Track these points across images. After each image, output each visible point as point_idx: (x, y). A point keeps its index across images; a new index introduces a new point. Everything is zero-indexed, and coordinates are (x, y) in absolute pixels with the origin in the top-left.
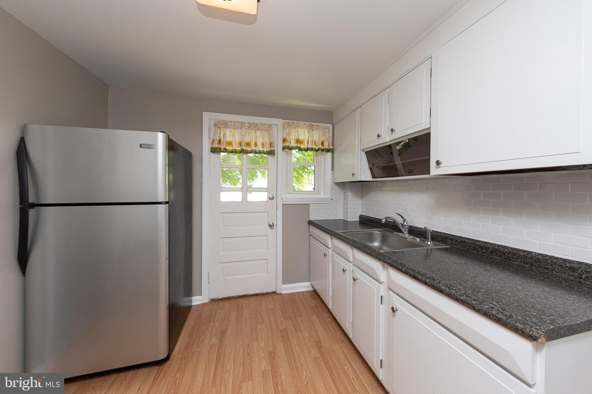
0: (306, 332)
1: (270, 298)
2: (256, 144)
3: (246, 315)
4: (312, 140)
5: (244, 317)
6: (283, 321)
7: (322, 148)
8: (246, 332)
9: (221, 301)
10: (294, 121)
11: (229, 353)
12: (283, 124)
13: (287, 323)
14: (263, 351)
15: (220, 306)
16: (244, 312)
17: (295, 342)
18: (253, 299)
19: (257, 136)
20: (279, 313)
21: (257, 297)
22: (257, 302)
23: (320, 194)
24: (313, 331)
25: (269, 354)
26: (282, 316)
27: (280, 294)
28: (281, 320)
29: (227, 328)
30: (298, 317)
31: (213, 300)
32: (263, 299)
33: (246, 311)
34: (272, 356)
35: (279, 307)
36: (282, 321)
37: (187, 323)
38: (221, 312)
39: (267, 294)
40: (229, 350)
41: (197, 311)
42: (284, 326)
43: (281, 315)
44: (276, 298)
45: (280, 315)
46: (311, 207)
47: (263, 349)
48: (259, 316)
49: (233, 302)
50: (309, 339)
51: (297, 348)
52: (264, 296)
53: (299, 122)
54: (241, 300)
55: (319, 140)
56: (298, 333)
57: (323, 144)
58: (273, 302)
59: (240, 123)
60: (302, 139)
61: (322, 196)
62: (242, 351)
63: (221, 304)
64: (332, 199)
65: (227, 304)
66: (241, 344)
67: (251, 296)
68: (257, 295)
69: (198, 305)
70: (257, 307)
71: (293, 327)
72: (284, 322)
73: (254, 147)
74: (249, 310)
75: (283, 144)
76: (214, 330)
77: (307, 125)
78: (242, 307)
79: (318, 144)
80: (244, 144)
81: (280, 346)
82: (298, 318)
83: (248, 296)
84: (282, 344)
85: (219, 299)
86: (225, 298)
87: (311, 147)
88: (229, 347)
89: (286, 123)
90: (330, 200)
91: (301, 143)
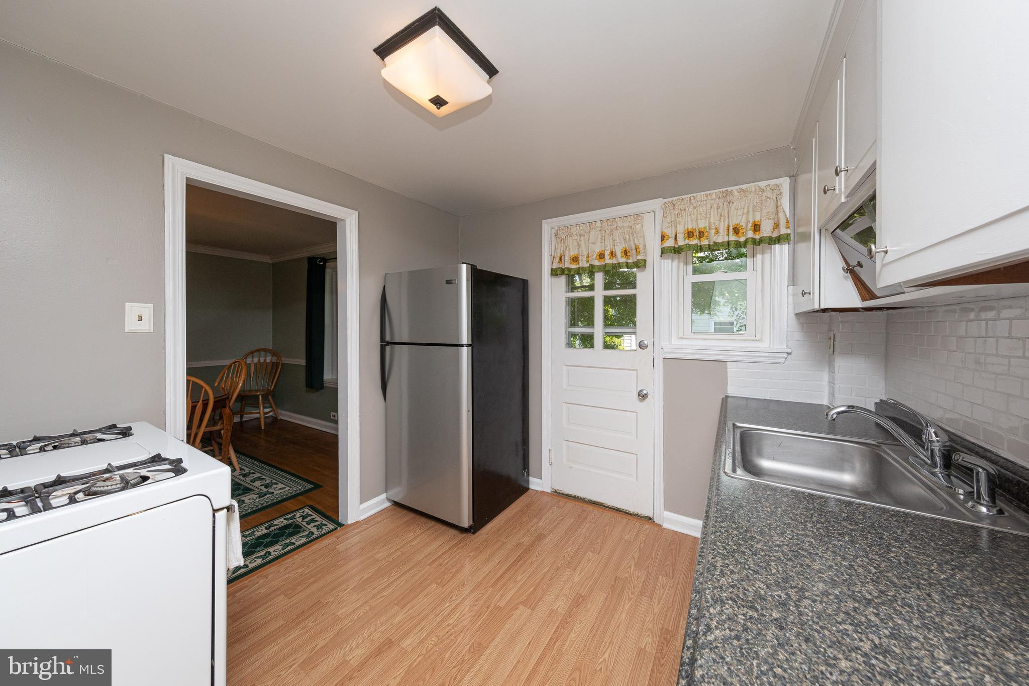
0: (658, 604)
1: (638, 524)
2: (613, 254)
3: (584, 530)
4: (726, 226)
5: (579, 532)
6: (633, 567)
7: (758, 237)
8: (568, 551)
9: (564, 498)
10: (683, 197)
11: (532, 563)
12: (663, 206)
13: (637, 572)
14: (571, 587)
15: (560, 503)
16: (584, 524)
17: (627, 607)
18: (608, 514)
19: (615, 239)
20: (635, 552)
21: (616, 514)
22: (612, 521)
23: (761, 340)
24: (672, 612)
25: (576, 596)
26: (636, 561)
27: (660, 526)
28: (630, 564)
29: (550, 534)
30: (663, 575)
31: (556, 492)
32: (625, 520)
33: (587, 526)
34: (578, 601)
35: (642, 545)
36: (630, 567)
37: (513, 505)
38: (555, 512)
39: (636, 516)
40: (534, 560)
41: (532, 498)
42: (627, 575)
43: (636, 557)
44: (647, 529)
45: (633, 556)
46: (731, 369)
47: (572, 585)
48: (599, 541)
49: (579, 505)
50: (656, 618)
51: (623, 616)
52: (629, 517)
53: (694, 195)
54: (590, 508)
55: (748, 222)
56: (644, 598)
57: (756, 227)
58: (638, 532)
59: (588, 225)
60: (702, 228)
61: (765, 345)
62: (546, 570)
63: (563, 501)
64: (789, 354)
65: (570, 504)
66: (552, 562)
67: (608, 507)
68: (618, 510)
69: (537, 491)
70: (607, 528)
71: (641, 585)
72: (632, 570)
73: (610, 258)
74: (593, 526)
75: (661, 244)
76: (533, 528)
77: (714, 196)
78: (586, 518)
79: (746, 231)
80: (595, 257)
81: (599, 598)
82: (661, 577)
83: (605, 506)
84: (604, 595)
85: (562, 494)
86: (571, 495)
87: (726, 239)
88: (536, 556)
89: (666, 205)
90: (785, 355)
91: (701, 236)
